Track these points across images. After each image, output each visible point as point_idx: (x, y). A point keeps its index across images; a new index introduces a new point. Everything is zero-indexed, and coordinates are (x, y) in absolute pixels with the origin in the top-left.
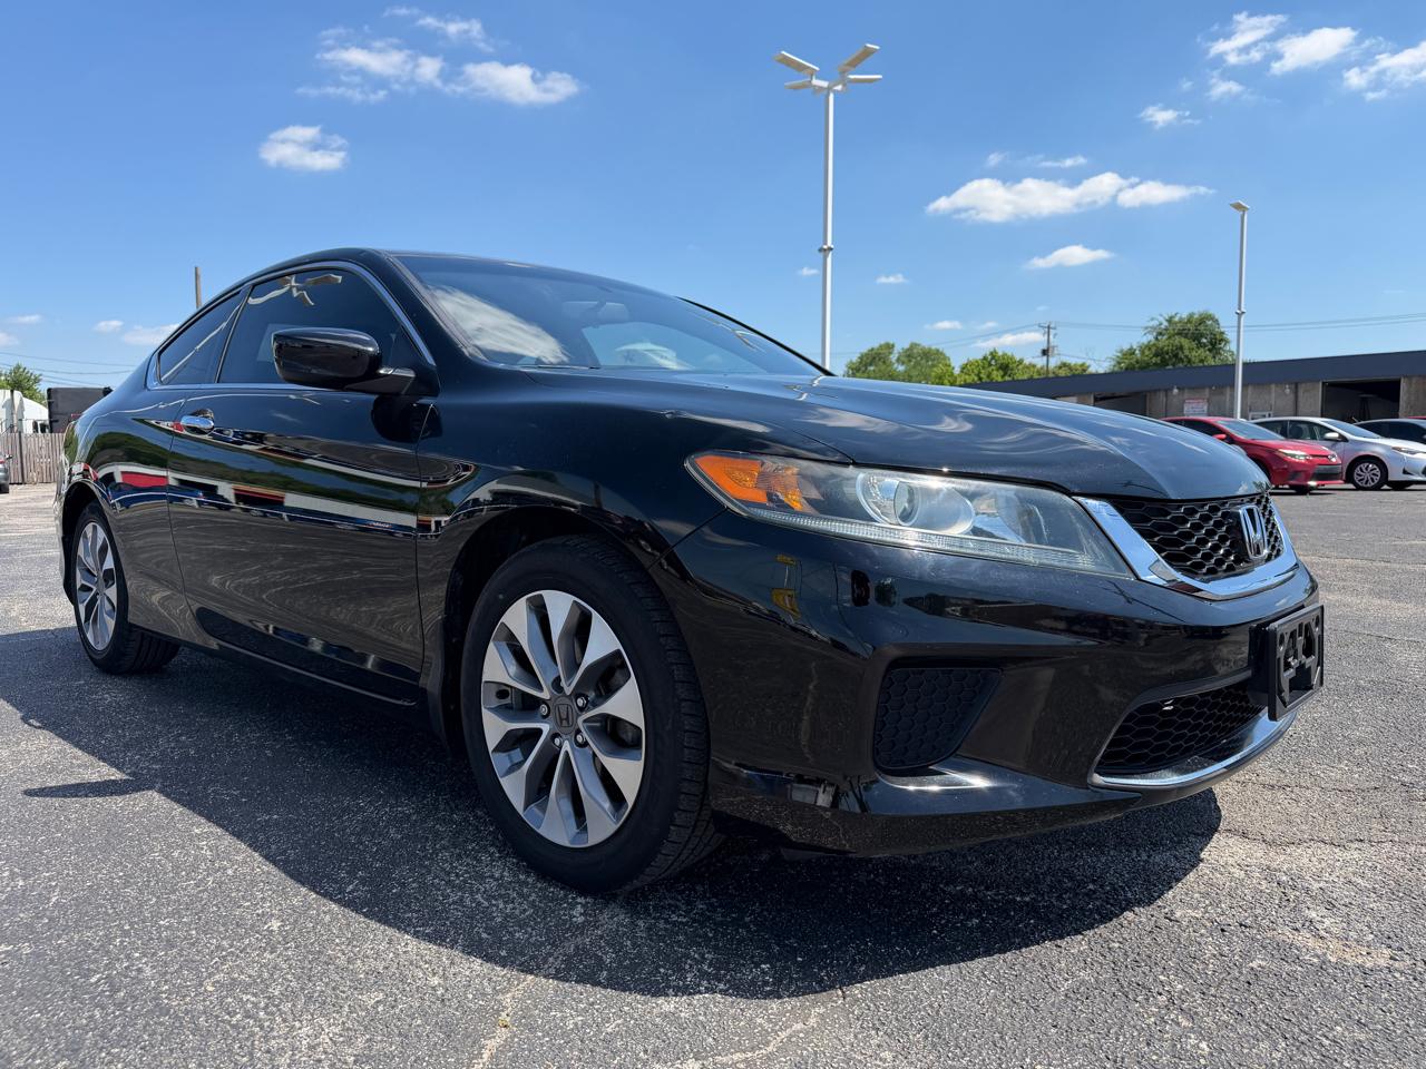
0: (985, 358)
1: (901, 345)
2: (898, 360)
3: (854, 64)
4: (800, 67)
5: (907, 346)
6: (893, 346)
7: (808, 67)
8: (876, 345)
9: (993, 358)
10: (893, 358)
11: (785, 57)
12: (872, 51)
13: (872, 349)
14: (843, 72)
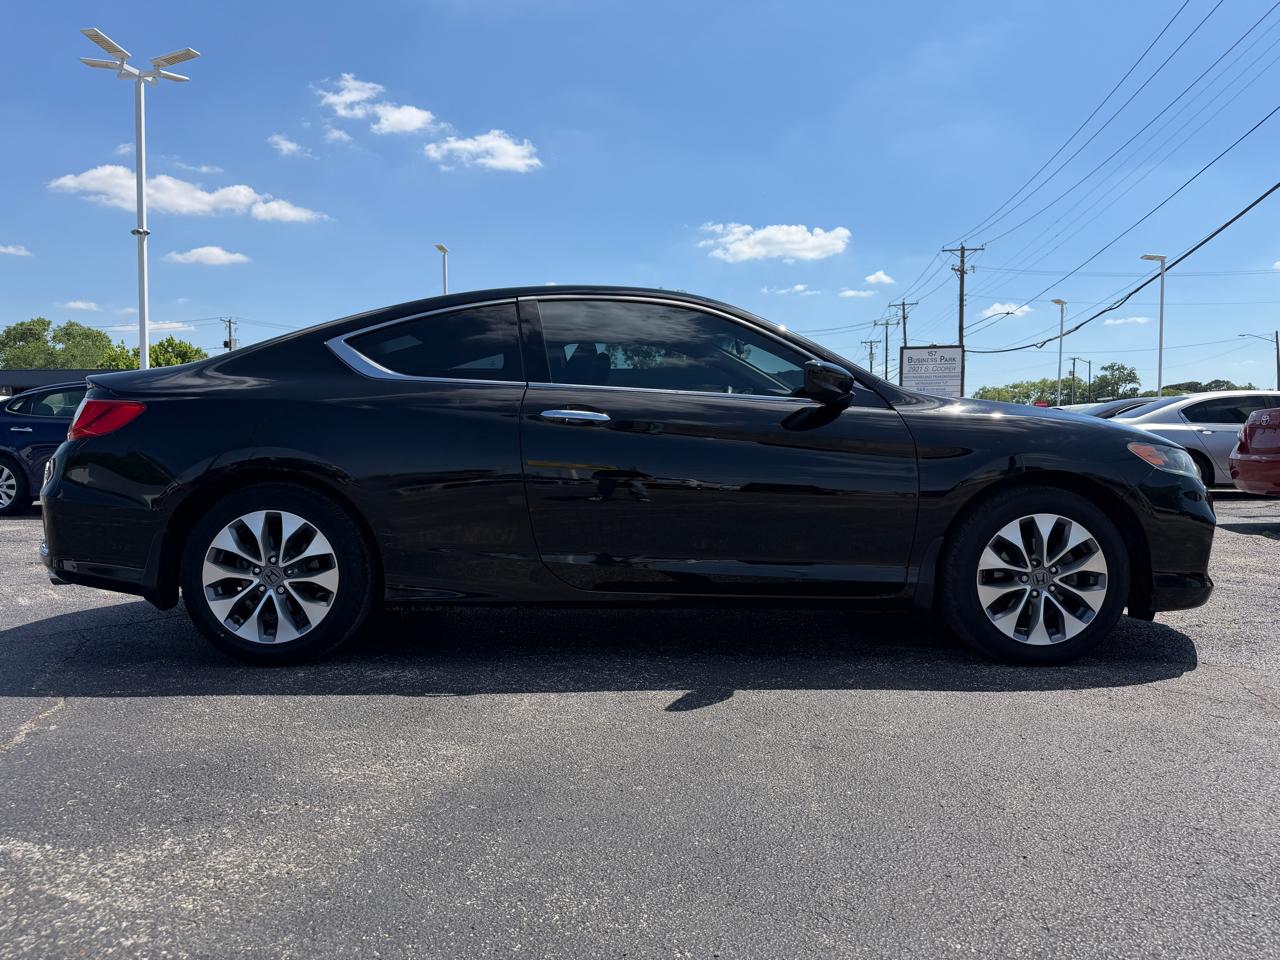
0: (161, 344)
1: (58, 322)
2: (54, 338)
3: (172, 61)
4: (111, 49)
5: (63, 324)
6: (49, 323)
7: (121, 51)
8: (27, 320)
9: (170, 345)
10: (49, 335)
11: (97, 35)
12: (193, 56)
13: (22, 324)
14: (158, 66)
